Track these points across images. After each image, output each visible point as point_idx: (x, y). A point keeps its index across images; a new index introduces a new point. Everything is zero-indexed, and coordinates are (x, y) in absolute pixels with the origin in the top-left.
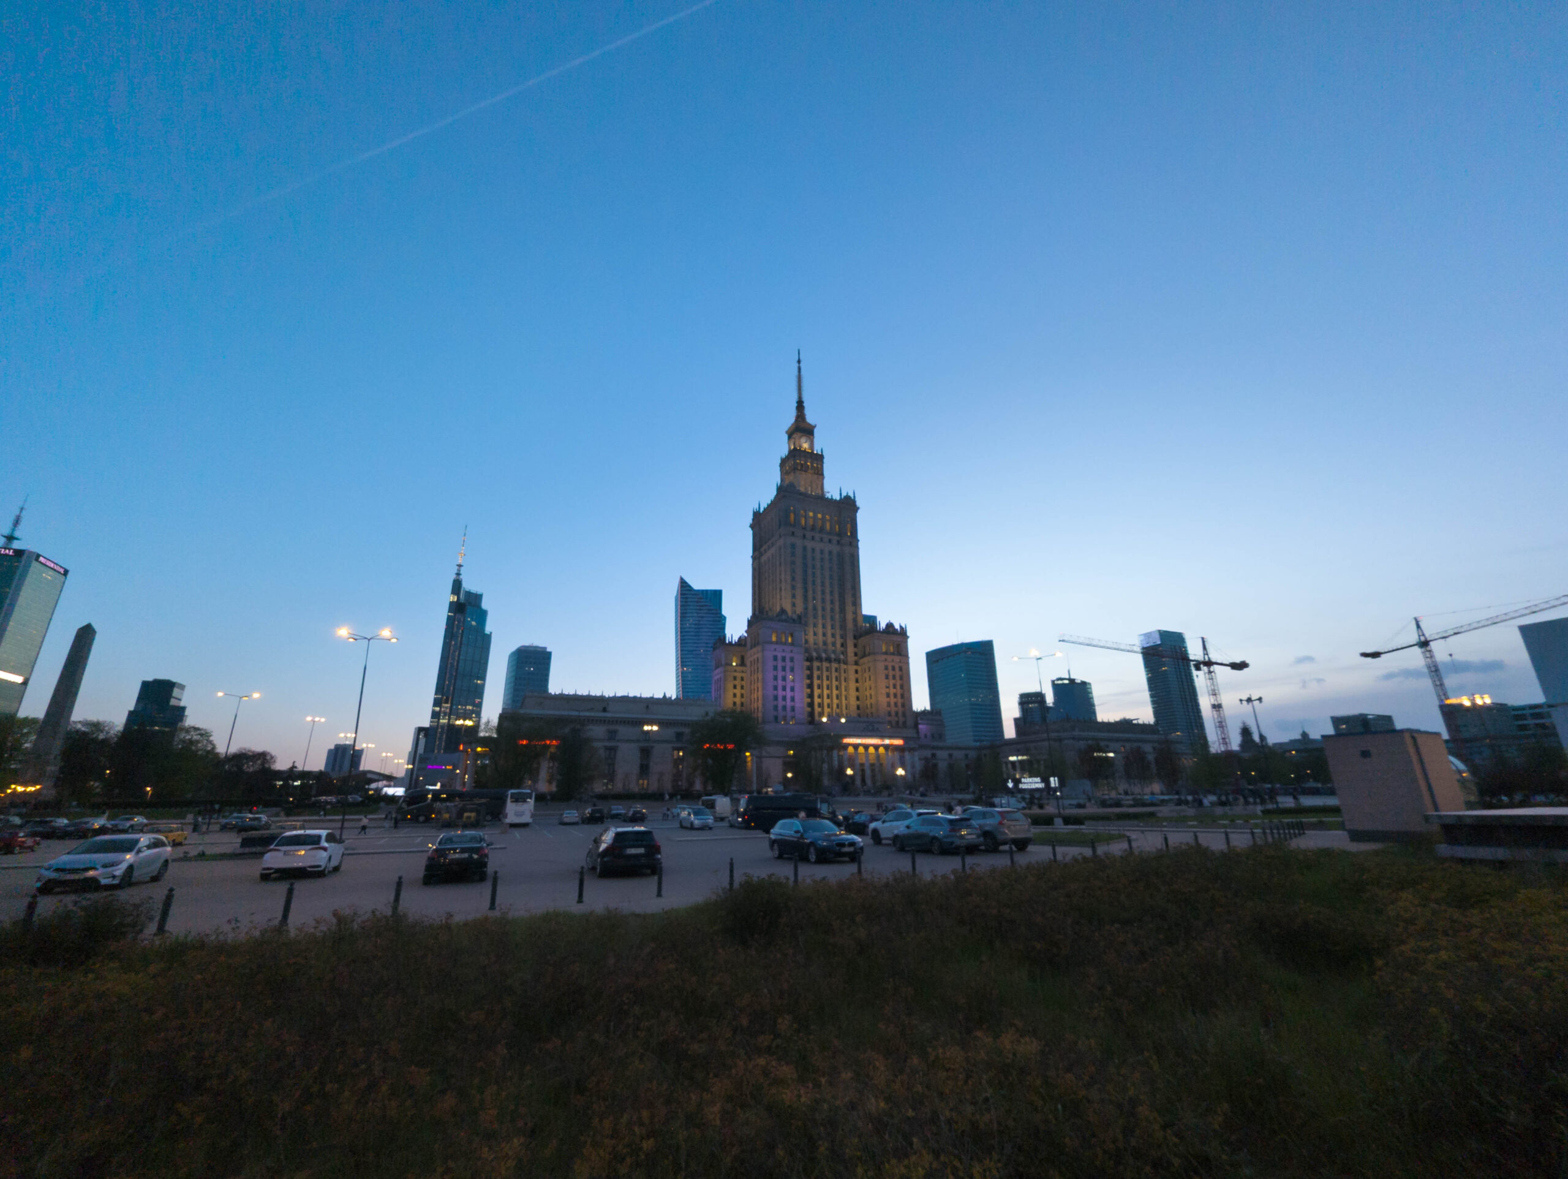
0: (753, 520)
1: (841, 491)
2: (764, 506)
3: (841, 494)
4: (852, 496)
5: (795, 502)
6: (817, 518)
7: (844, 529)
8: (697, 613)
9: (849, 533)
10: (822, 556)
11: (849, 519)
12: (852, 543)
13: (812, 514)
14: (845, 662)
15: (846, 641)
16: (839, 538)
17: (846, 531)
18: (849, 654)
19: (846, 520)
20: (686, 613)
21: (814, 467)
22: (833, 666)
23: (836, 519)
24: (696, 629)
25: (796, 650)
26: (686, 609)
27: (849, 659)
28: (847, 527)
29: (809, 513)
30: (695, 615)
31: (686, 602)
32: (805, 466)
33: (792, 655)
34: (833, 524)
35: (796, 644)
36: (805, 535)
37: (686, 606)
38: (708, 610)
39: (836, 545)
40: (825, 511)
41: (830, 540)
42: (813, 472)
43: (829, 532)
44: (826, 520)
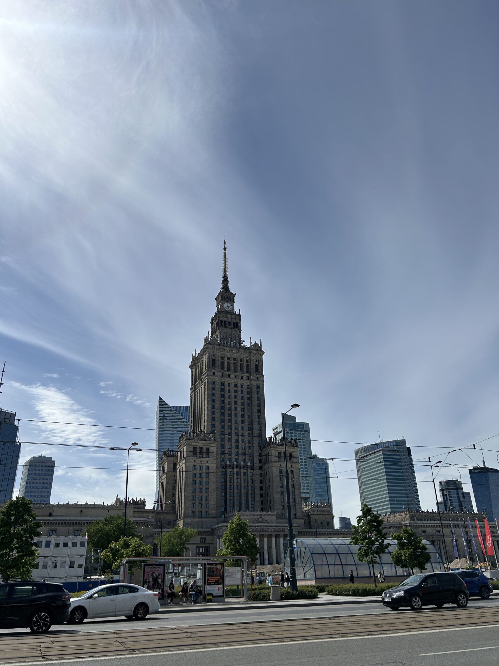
0: (192, 362)
3: (251, 343)
4: (259, 344)
5: (216, 351)
6: (232, 361)
7: (253, 368)
8: (171, 425)
9: (256, 372)
10: (235, 389)
11: (256, 361)
12: (259, 378)
13: (228, 359)
14: (252, 468)
15: (253, 451)
16: (248, 375)
17: (255, 369)
18: (255, 462)
19: (254, 361)
20: (163, 425)
21: (234, 323)
22: (243, 471)
23: (247, 361)
24: (170, 437)
25: (210, 460)
26: (163, 422)
27: (255, 465)
28: (254, 366)
29: (226, 358)
30: (170, 426)
31: (164, 416)
32: (227, 323)
33: (207, 465)
34: (245, 365)
35: (211, 456)
36: (223, 374)
37: (163, 419)
38: (180, 422)
39: (246, 380)
40: (239, 356)
41: (242, 377)
42: (232, 327)
43: (241, 371)
44: (239, 362)
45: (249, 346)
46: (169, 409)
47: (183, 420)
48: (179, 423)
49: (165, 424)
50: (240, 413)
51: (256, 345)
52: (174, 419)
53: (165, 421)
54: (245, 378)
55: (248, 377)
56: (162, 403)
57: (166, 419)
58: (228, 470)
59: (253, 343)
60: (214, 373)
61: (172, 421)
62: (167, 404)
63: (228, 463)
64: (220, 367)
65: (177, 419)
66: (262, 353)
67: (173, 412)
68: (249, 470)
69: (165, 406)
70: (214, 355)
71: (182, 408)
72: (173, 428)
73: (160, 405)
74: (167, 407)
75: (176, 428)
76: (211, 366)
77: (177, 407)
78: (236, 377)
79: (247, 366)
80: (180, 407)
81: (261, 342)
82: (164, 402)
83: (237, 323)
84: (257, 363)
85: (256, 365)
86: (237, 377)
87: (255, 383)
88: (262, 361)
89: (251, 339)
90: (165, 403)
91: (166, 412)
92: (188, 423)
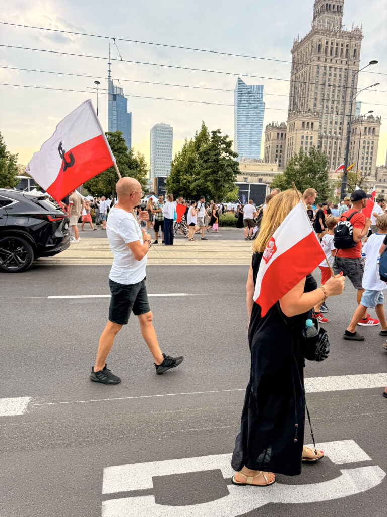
0: (294, 47)
1: (353, 25)
2: (302, 37)
3: (353, 27)
4: (360, 28)
5: (322, 36)
6: (335, 47)
7: (351, 53)
8: (248, 101)
9: (354, 56)
10: (335, 73)
11: (355, 46)
12: (355, 63)
13: (332, 44)
14: (341, 139)
15: (343, 126)
16: (347, 60)
17: (353, 55)
18: (343, 134)
19: (354, 46)
20: (241, 101)
21: (338, 6)
22: (334, 141)
23: (347, 46)
24: (246, 111)
25: (314, 133)
26: (241, 99)
27: (343, 137)
28: (353, 51)
29: (330, 44)
30: (246, 102)
31: (242, 94)
32: (332, 7)
33: (312, 136)
34: (345, 50)
35: (314, 129)
36: (326, 59)
37: (241, 96)
38: (255, 99)
39: (345, 65)
40: (341, 41)
41: (341, 61)
42: (336, 10)
43: (341, 56)
44: (340, 47)
45: (350, 31)
46: (246, 87)
47: (256, 97)
48: (253, 100)
49: (242, 100)
50: (336, 94)
51: (357, 30)
52: (249, 96)
53: (243, 97)
54: (344, 62)
55: (347, 62)
56: (240, 82)
57: (243, 96)
58: (324, 140)
59: (355, 27)
60: (319, 58)
61: (248, 97)
62: (244, 83)
63: (324, 134)
64: (324, 52)
65: (251, 96)
66: (361, 37)
67: (249, 90)
68: (339, 141)
69: (243, 85)
70: (320, 41)
71: (255, 87)
72: (249, 103)
73: (239, 84)
74: (244, 86)
75: (251, 104)
76: (317, 51)
77: (252, 86)
78: (336, 61)
79: (347, 50)
80: (254, 86)
81: (362, 27)
82: (242, 81)
83: (341, 7)
84: (356, 48)
85: (355, 50)
86: (338, 62)
87: (351, 67)
88: (360, 46)
89: (353, 24)
91: (244, 90)
92: (261, 100)
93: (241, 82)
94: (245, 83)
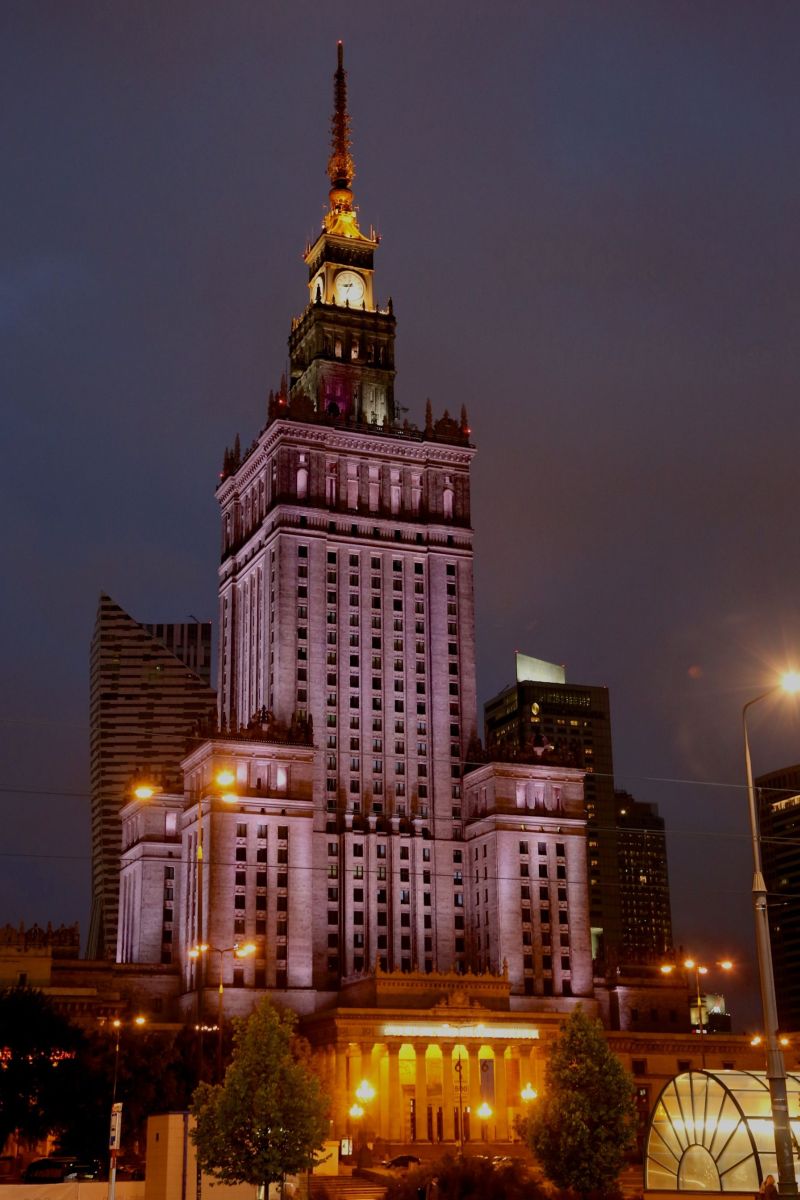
1: (429, 410)
4: (458, 421)
6: (365, 480)
7: (435, 503)
8: (144, 687)
10: (376, 574)
11: (447, 479)
12: (454, 539)
14: (429, 833)
15: (432, 779)
16: (420, 528)
17: (440, 509)
18: (440, 815)
19: (441, 481)
20: (116, 687)
22: (398, 843)
25: (293, 807)
26: (115, 677)
27: (440, 825)
28: (441, 499)
30: (139, 691)
31: (116, 657)
33: (283, 821)
34: (408, 492)
36: (333, 524)
39: (413, 544)
41: (398, 533)
43: (396, 513)
44: (388, 484)
46: (134, 633)
47: (182, 672)
48: (167, 681)
50: (390, 656)
51: (447, 424)
53: (121, 672)
54: (409, 536)
55: (419, 535)
56: (109, 610)
57: (124, 666)
58: (351, 839)
59: (437, 416)
62: (127, 617)
63: (348, 815)
67: (147, 643)
68: (419, 841)
69: (121, 622)
71: (177, 632)
72: (150, 696)
73: (103, 618)
74: (127, 628)
75: (159, 696)
77: (160, 627)
78: (376, 533)
80: (171, 628)
81: (464, 416)
82: (118, 608)
83: (385, 347)
86: (382, 533)
87: (442, 555)
89: (430, 405)
90: (120, 613)
91: (125, 642)
92: (202, 682)
93: (114, 613)
94: (130, 615)
